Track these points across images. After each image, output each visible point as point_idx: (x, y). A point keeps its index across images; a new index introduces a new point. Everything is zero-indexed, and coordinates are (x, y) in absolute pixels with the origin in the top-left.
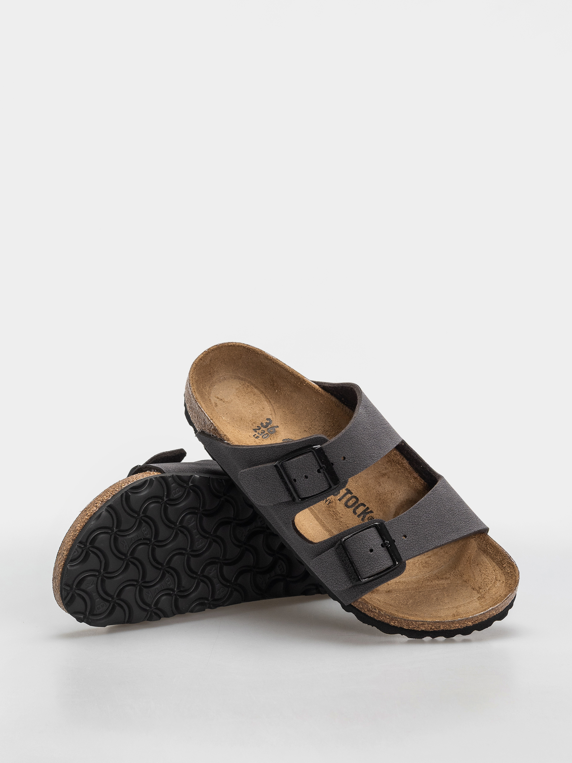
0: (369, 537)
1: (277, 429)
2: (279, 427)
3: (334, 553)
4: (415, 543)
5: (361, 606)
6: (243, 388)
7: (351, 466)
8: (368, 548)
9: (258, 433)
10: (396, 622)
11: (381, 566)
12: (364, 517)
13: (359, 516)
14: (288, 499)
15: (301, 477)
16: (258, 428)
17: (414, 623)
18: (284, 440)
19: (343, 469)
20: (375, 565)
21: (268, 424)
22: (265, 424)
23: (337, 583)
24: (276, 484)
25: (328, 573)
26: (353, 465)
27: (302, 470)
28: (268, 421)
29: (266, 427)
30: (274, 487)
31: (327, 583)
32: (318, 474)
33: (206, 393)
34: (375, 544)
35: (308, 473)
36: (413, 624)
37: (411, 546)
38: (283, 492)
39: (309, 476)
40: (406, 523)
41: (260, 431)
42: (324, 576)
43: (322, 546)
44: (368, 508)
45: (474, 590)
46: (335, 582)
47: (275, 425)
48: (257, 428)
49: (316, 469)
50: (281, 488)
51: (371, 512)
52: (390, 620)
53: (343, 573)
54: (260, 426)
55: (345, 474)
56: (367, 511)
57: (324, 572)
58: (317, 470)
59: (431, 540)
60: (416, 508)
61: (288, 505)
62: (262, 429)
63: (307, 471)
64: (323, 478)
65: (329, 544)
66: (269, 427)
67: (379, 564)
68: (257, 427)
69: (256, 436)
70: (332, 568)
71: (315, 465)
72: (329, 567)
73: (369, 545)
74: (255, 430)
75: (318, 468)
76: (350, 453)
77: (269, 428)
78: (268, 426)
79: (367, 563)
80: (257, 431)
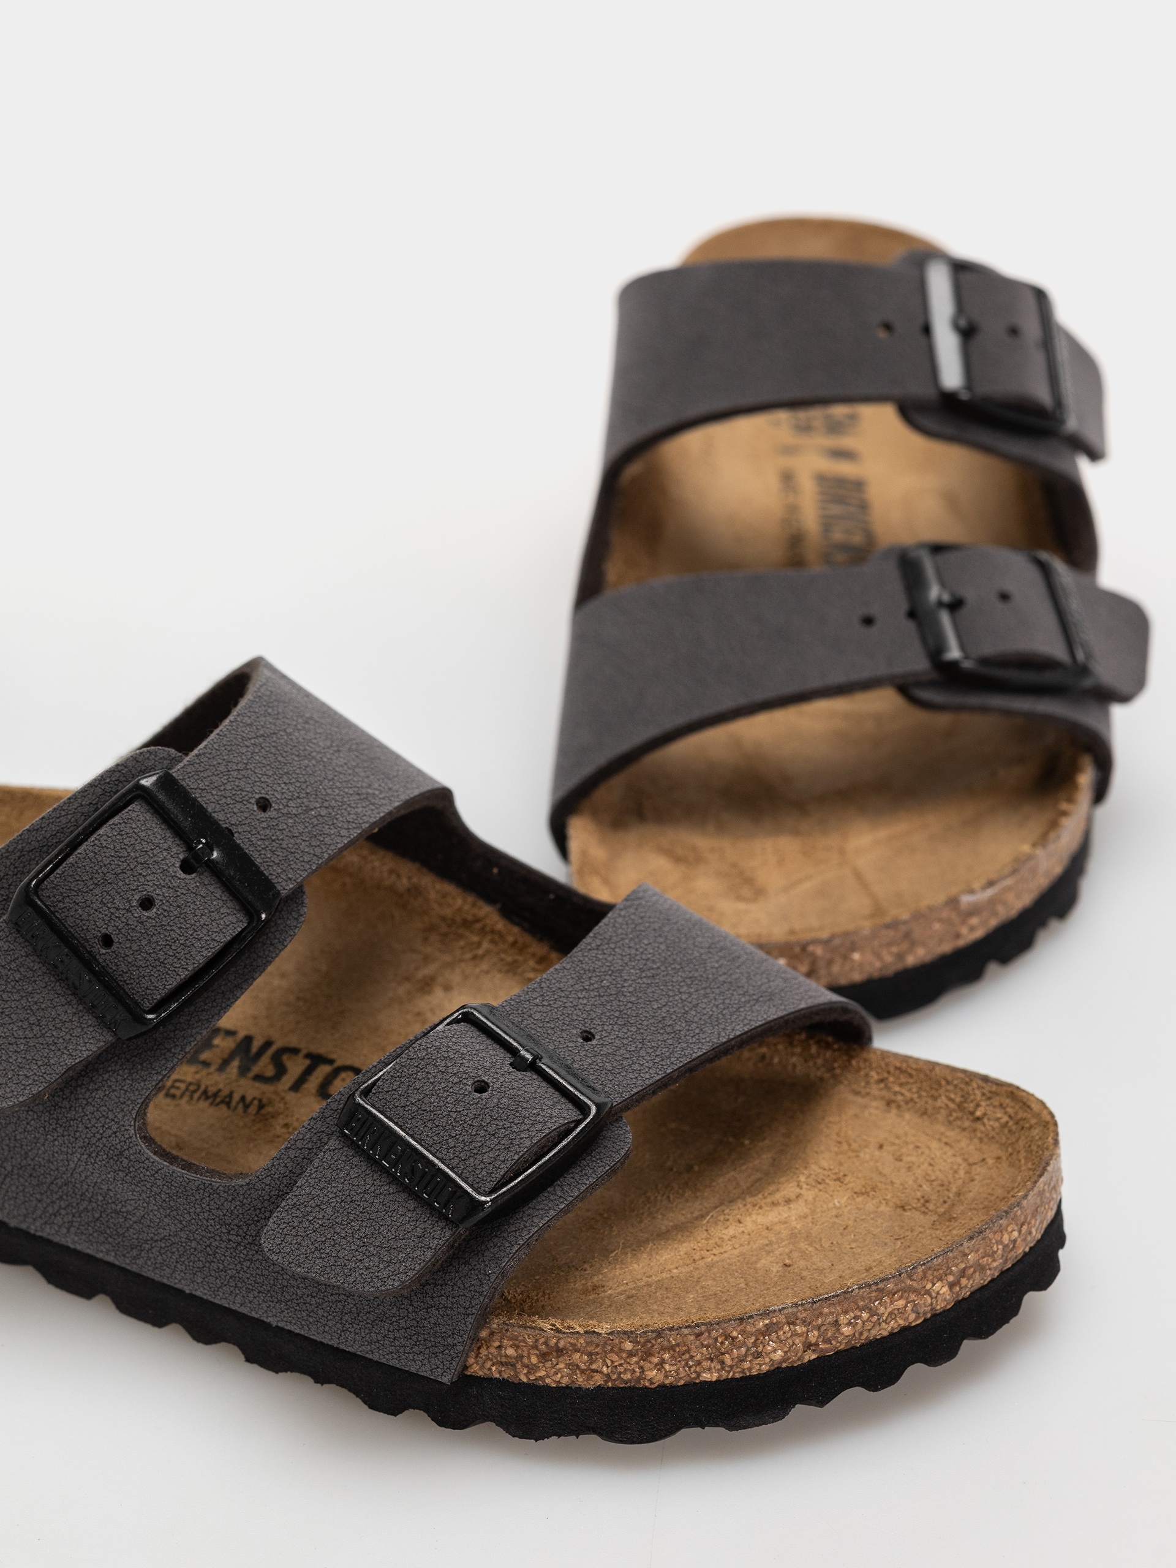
0: (454, 1048)
3: (344, 1158)
4: (633, 1049)
5: (511, 1352)
7: (301, 827)
8: (465, 1081)
10: (666, 1356)
11: (538, 1127)
14: (99, 1040)
15: (128, 911)
17: (735, 1334)
19: (273, 841)
20: (515, 1128)
23: (389, 1262)
24: (36, 1003)
25: (344, 1242)
26: (307, 824)
27: (121, 884)
30: (32, 1019)
31: (351, 1280)
32: (188, 877)
34: (488, 1064)
35: (150, 884)
36: (733, 1339)
37: (620, 1058)
38: (71, 1021)
39: (157, 894)
40: (574, 996)
42: (332, 1260)
43: (285, 1166)
45: (904, 1210)
46: (381, 1260)
49: (173, 860)
50: (60, 1009)
52: (642, 1359)
53: (401, 1211)
55: (286, 859)
57: (327, 1244)
58: (178, 865)
60: (589, 947)
61: (106, 1076)
63: (142, 880)
64: (211, 888)
65: (310, 1146)
67: (527, 1121)
70: (352, 1217)
71: (165, 846)
72: (339, 1220)
73: (465, 1073)
75: (181, 856)
76: (283, 785)
79: (482, 1133)
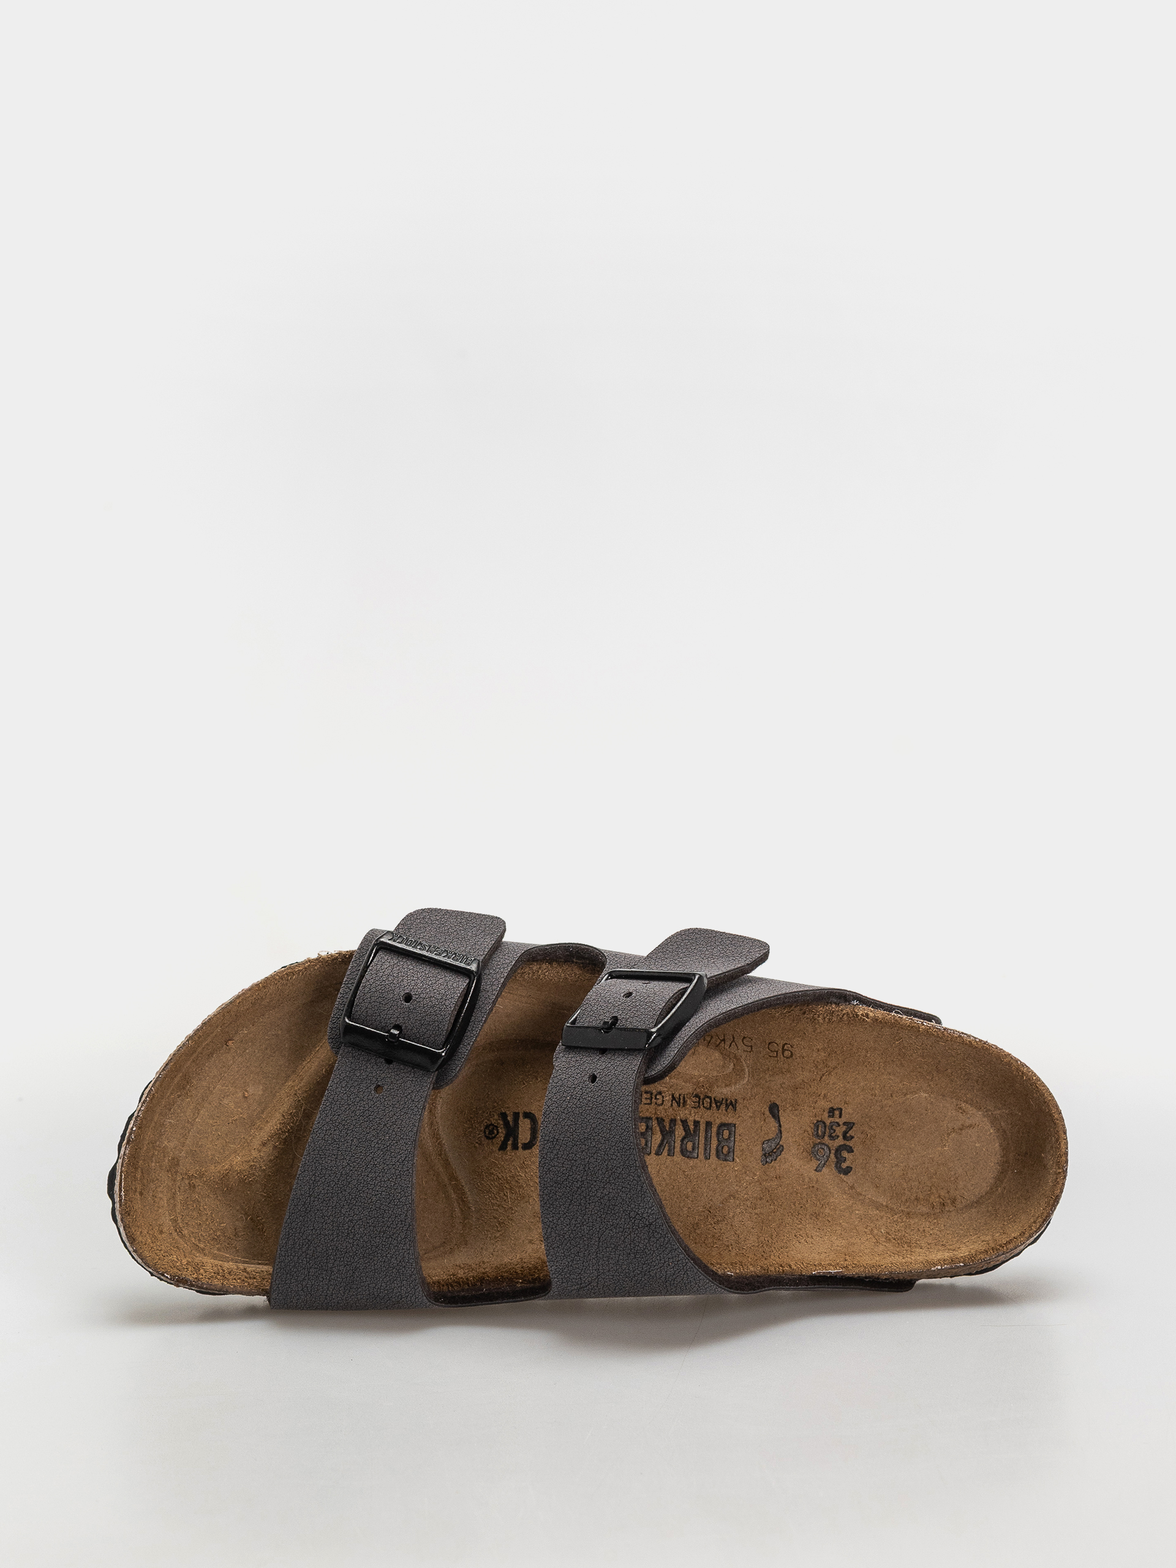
1: (814, 1164)
2: (816, 1170)
6: (948, 1192)
8: (417, 996)
9: (839, 1125)
12: (506, 1123)
13: (516, 1116)
16: (848, 1135)
18: (781, 1152)
21: (840, 1160)
22: (845, 1154)
28: (844, 1165)
29: (838, 1150)
33: (998, 1112)
41: (840, 1131)
44: (515, 1147)
47: (825, 1170)
48: (851, 1133)
51: (503, 1147)
54: (848, 1143)
56: (511, 1139)
59: (331, 1134)
62: (840, 1141)
66: (832, 1156)
68: (853, 1135)
69: (837, 1113)
74: (850, 1125)
77: (830, 1153)
78: (836, 1157)
80: (844, 1128)
